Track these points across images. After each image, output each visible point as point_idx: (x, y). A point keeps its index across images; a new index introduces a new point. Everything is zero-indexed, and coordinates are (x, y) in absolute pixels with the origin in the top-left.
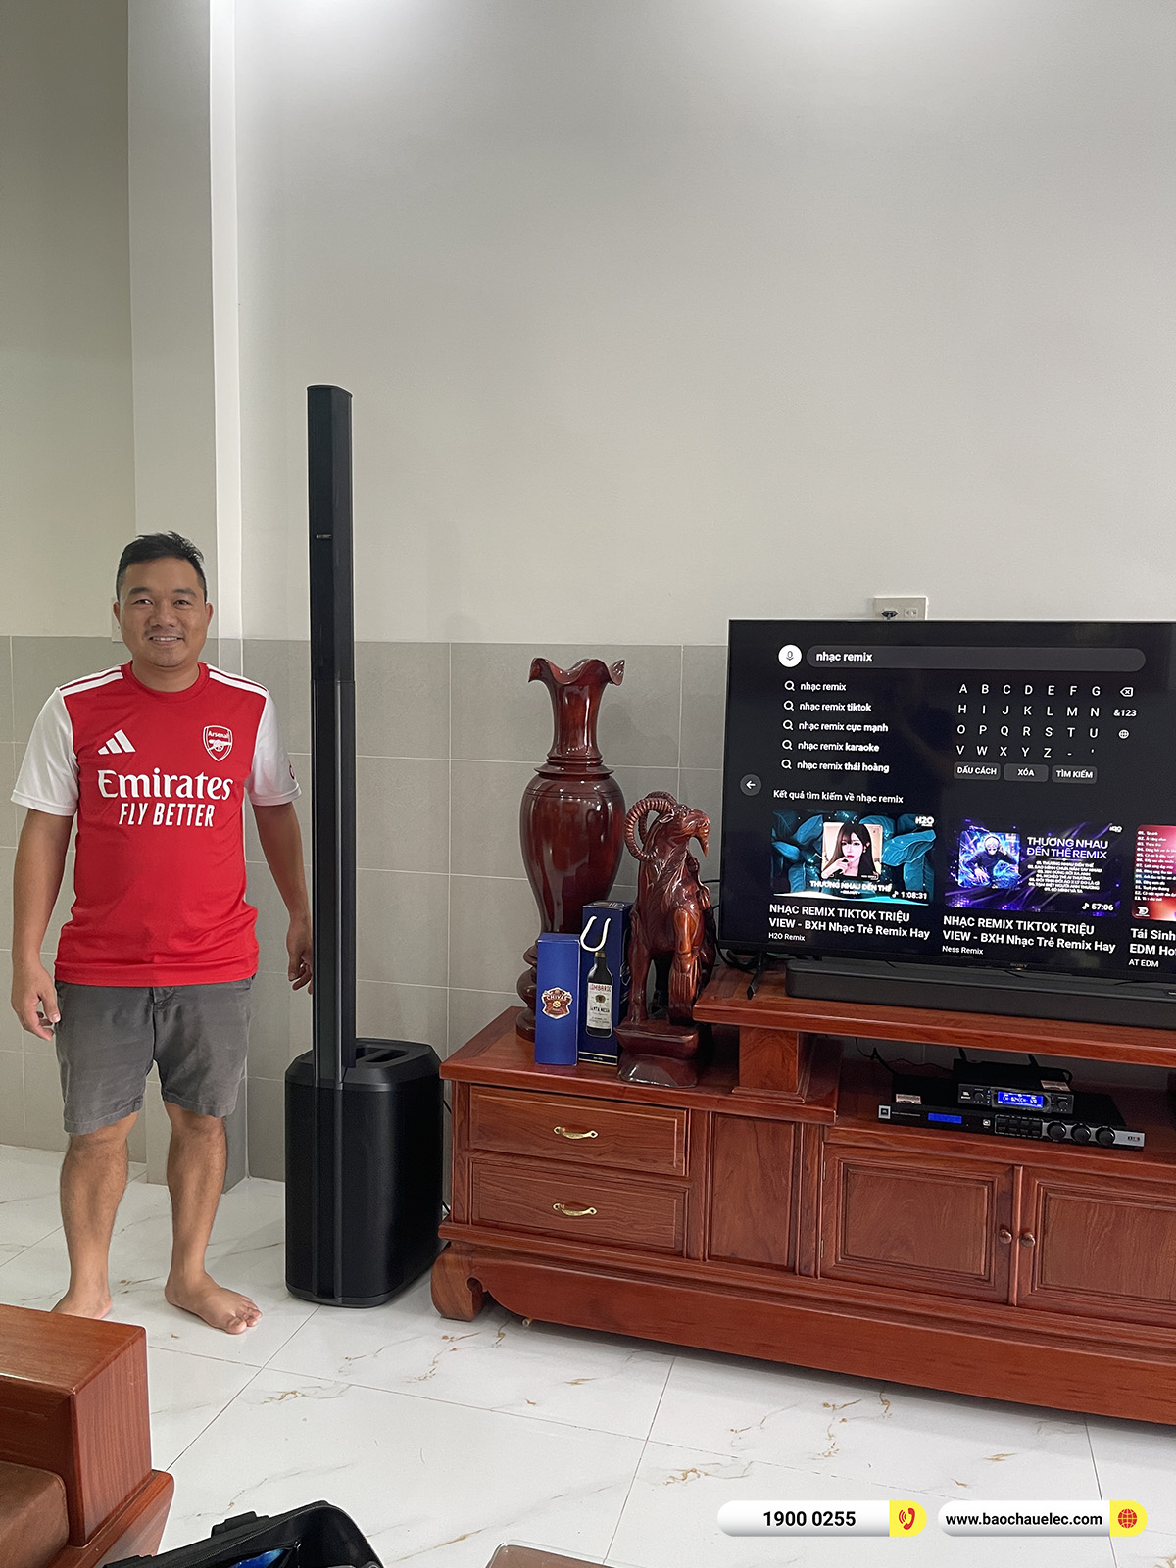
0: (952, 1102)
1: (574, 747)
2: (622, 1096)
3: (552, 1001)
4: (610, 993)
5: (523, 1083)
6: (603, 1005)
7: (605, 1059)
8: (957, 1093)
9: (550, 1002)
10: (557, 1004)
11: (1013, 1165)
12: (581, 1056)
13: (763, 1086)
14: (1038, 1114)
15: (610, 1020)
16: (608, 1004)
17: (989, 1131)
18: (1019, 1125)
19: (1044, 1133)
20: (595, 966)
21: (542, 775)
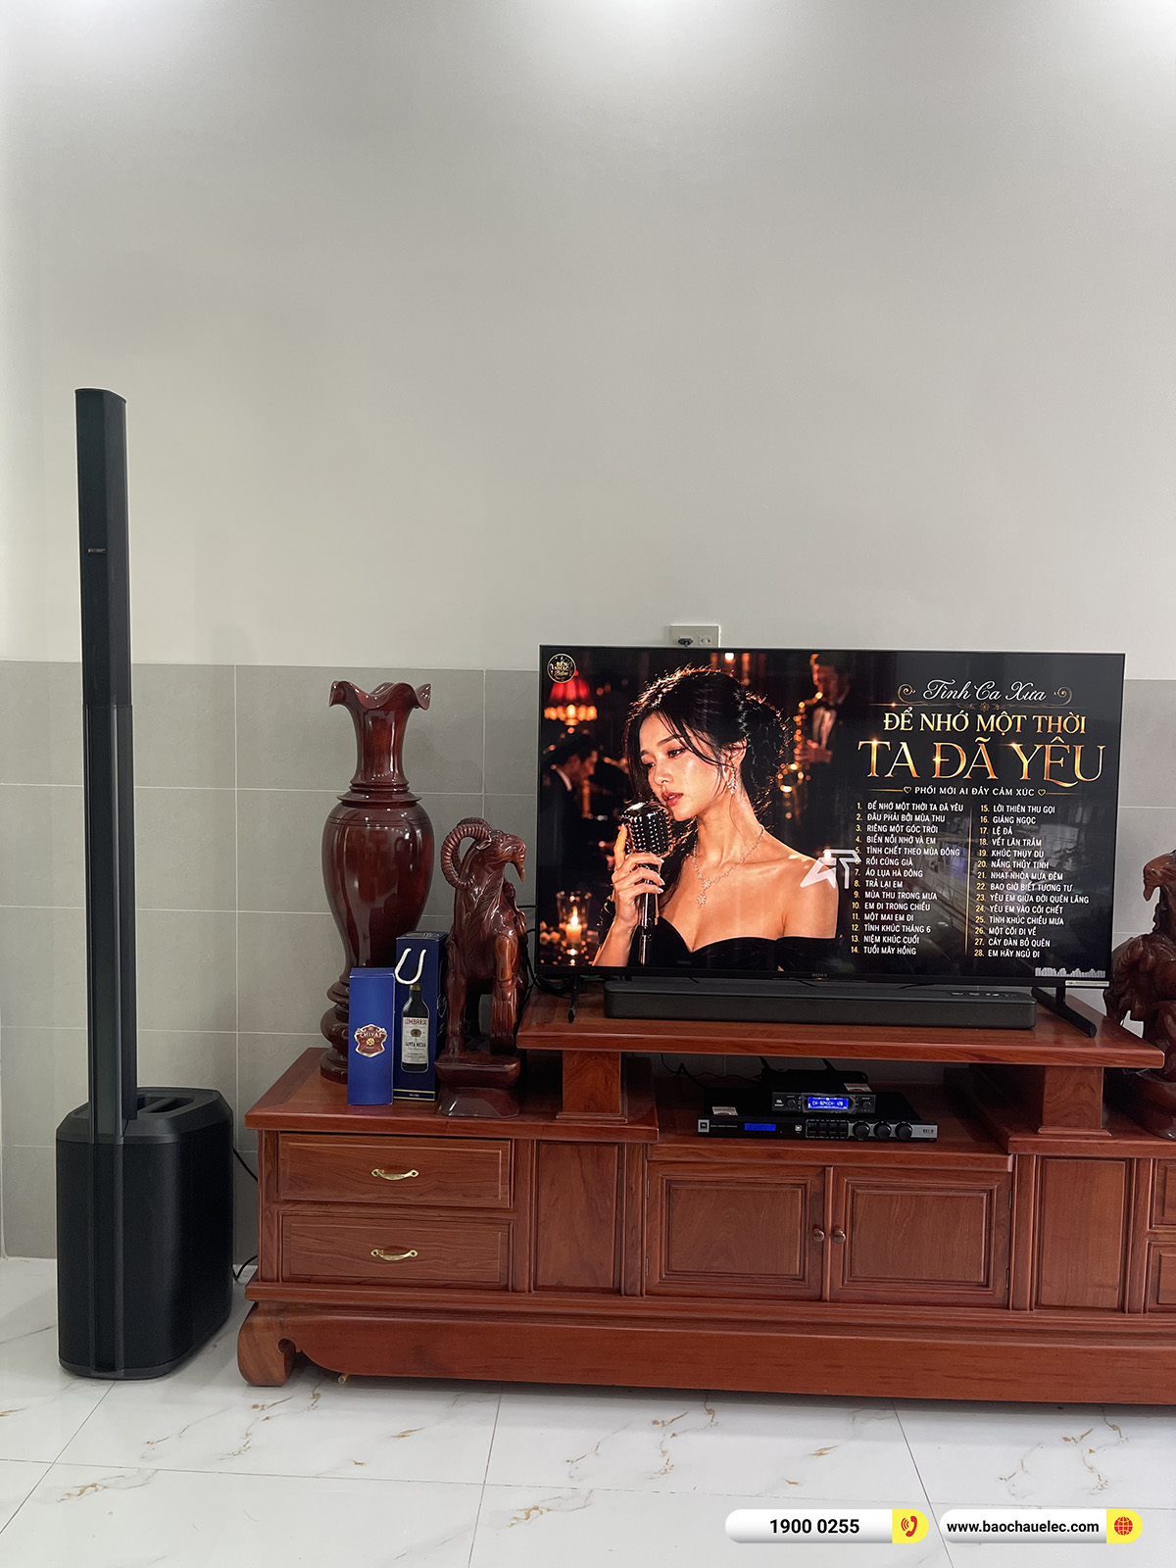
0: (766, 1111)
1: (380, 773)
2: (444, 1132)
3: (366, 1039)
4: (427, 1026)
5: (338, 1127)
6: (419, 1040)
7: (421, 1095)
8: (771, 1102)
9: (363, 1040)
10: (371, 1041)
11: (825, 1167)
12: (396, 1094)
13: (587, 1109)
14: (844, 1116)
15: (426, 1054)
16: (424, 1038)
17: (801, 1136)
18: (827, 1128)
19: (850, 1134)
20: (410, 1000)
21: (346, 803)
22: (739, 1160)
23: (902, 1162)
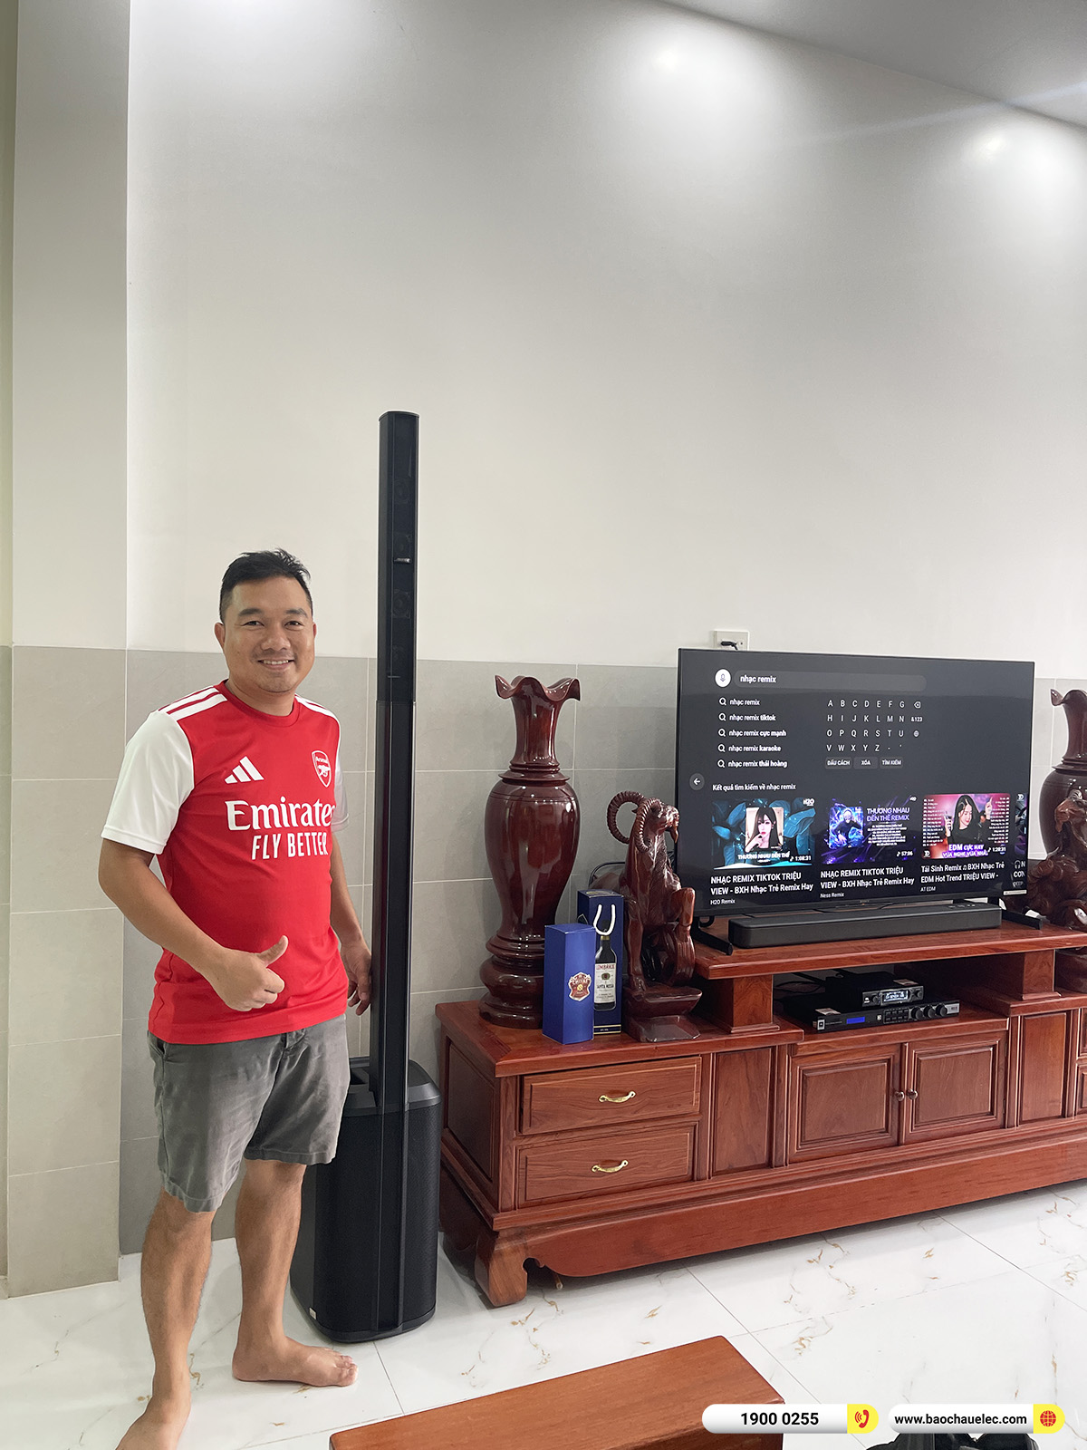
0: (857, 1007)
1: (542, 756)
2: (654, 1056)
3: (576, 986)
4: (615, 970)
5: (572, 1063)
6: (609, 982)
7: (610, 1029)
8: (862, 1000)
9: (574, 986)
10: (580, 987)
11: (902, 1044)
12: (597, 1030)
13: (750, 1023)
14: (905, 1004)
15: (614, 994)
16: (612, 980)
17: (880, 1024)
18: (896, 1015)
19: (910, 1017)
20: (601, 949)
21: (505, 780)
22: (852, 1047)
23: (949, 1033)
